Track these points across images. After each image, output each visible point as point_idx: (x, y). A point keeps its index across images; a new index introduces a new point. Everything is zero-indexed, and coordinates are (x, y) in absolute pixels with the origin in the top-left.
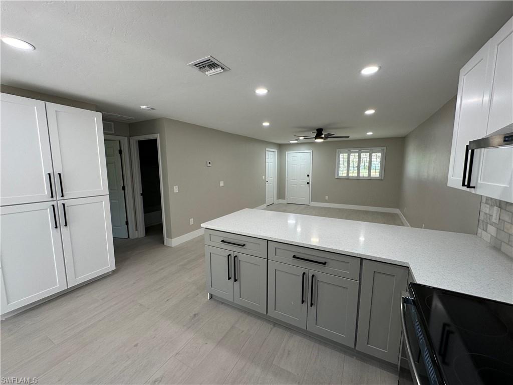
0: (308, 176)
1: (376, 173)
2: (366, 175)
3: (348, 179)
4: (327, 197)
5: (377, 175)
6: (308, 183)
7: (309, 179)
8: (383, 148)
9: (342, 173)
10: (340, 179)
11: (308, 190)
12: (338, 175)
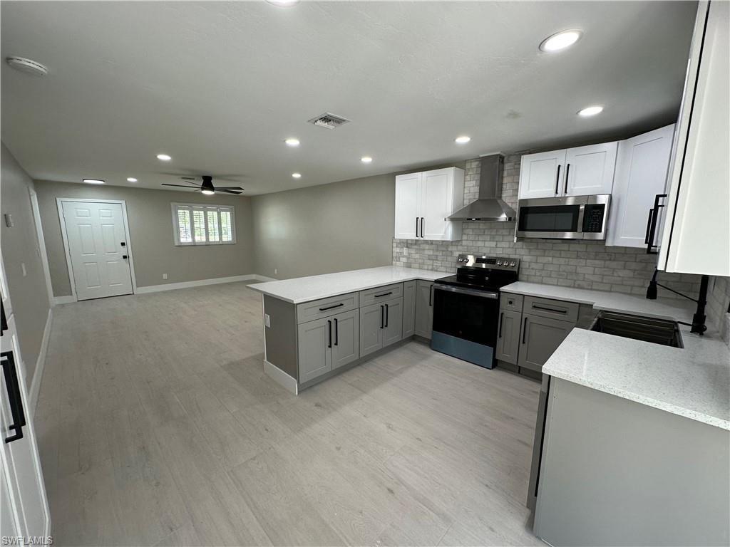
0: (123, 244)
1: (228, 237)
2: (217, 239)
3: (194, 246)
4: (165, 276)
5: (230, 239)
6: (125, 257)
7: (128, 250)
8: (231, 207)
9: (185, 239)
10: (182, 246)
11: (128, 268)
12: (179, 240)
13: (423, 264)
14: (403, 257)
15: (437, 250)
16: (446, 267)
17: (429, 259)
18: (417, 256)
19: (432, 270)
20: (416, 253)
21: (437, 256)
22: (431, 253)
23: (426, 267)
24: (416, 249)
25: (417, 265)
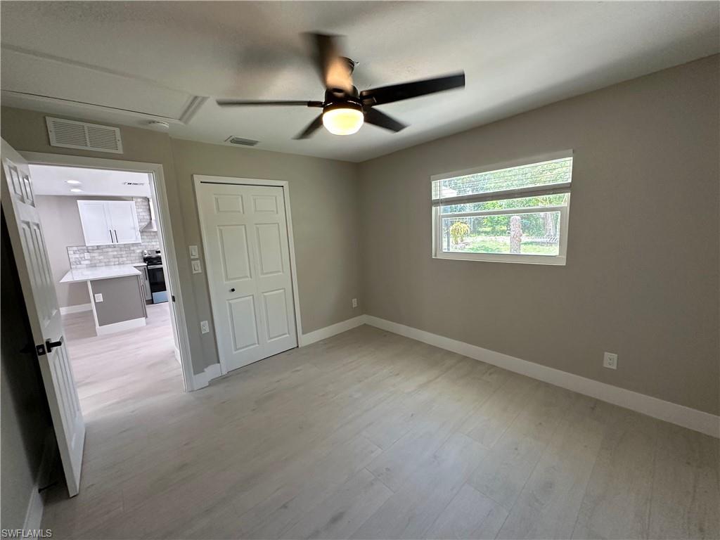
13: (109, 262)
14: (85, 260)
15: (121, 251)
16: (131, 260)
17: (114, 258)
18: (102, 257)
19: (118, 264)
20: (100, 256)
21: (121, 254)
22: (115, 253)
23: (113, 263)
24: (99, 253)
25: (103, 264)
